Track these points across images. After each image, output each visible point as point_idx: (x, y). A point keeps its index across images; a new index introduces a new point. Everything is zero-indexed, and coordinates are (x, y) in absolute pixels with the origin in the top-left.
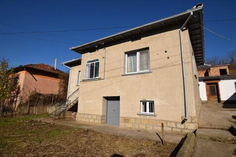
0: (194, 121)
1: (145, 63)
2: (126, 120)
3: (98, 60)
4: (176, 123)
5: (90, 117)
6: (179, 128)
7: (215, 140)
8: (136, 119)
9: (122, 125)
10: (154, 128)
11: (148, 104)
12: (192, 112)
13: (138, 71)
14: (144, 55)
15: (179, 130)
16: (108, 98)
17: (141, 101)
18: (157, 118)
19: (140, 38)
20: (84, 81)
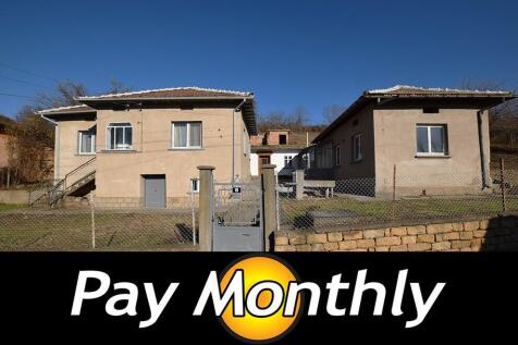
1: (196, 138)
2: (175, 200)
3: (129, 124)
5: (120, 201)
8: (185, 198)
9: (169, 206)
13: (188, 147)
14: (195, 128)
16: (146, 177)
17: (191, 180)
19: (192, 108)
20: (105, 152)
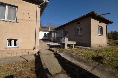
0: (38, 48)
4: (30, 50)
6: (31, 52)
7: (48, 54)
10: (17, 54)
11: (13, 41)
12: (38, 44)
15: (31, 53)
17: (7, 40)
18: (19, 49)
